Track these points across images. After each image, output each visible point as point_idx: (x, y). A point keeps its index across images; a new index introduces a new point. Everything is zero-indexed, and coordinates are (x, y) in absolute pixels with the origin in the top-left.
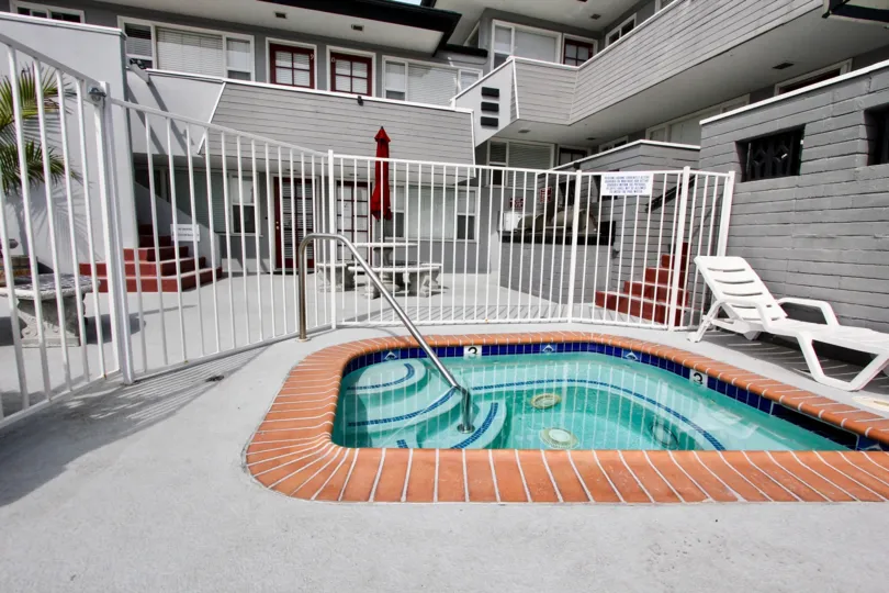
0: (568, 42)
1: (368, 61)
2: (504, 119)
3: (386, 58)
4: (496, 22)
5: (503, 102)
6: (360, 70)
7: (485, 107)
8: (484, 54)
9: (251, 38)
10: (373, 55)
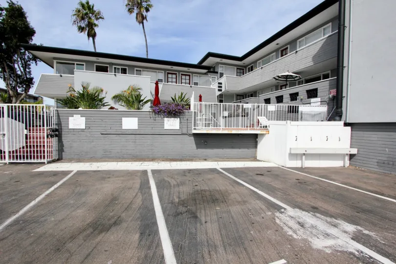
0: (237, 69)
1: (189, 75)
2: (223, 89)
3: (194, 75)
4: (220, 65)
5: (223, 85)
6: (187, 77)
7: (219, 87)
8: (217, 73)
9: (163, 72)
10: (191, 74)
